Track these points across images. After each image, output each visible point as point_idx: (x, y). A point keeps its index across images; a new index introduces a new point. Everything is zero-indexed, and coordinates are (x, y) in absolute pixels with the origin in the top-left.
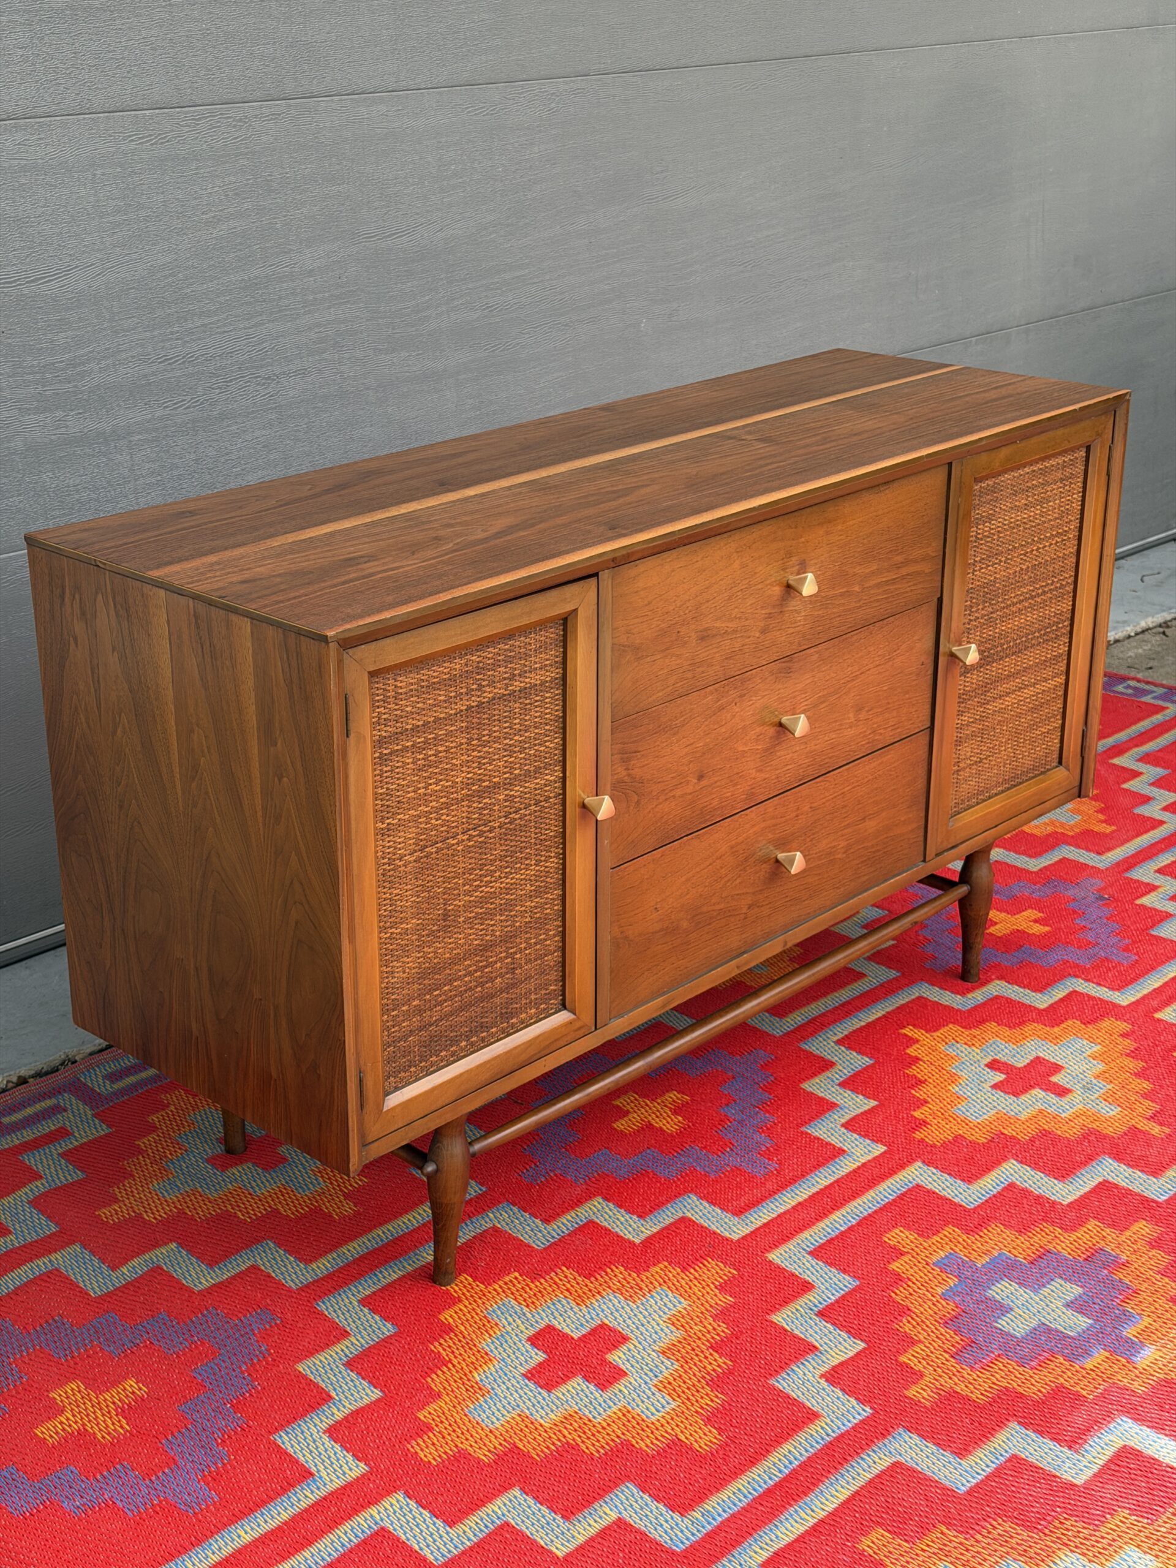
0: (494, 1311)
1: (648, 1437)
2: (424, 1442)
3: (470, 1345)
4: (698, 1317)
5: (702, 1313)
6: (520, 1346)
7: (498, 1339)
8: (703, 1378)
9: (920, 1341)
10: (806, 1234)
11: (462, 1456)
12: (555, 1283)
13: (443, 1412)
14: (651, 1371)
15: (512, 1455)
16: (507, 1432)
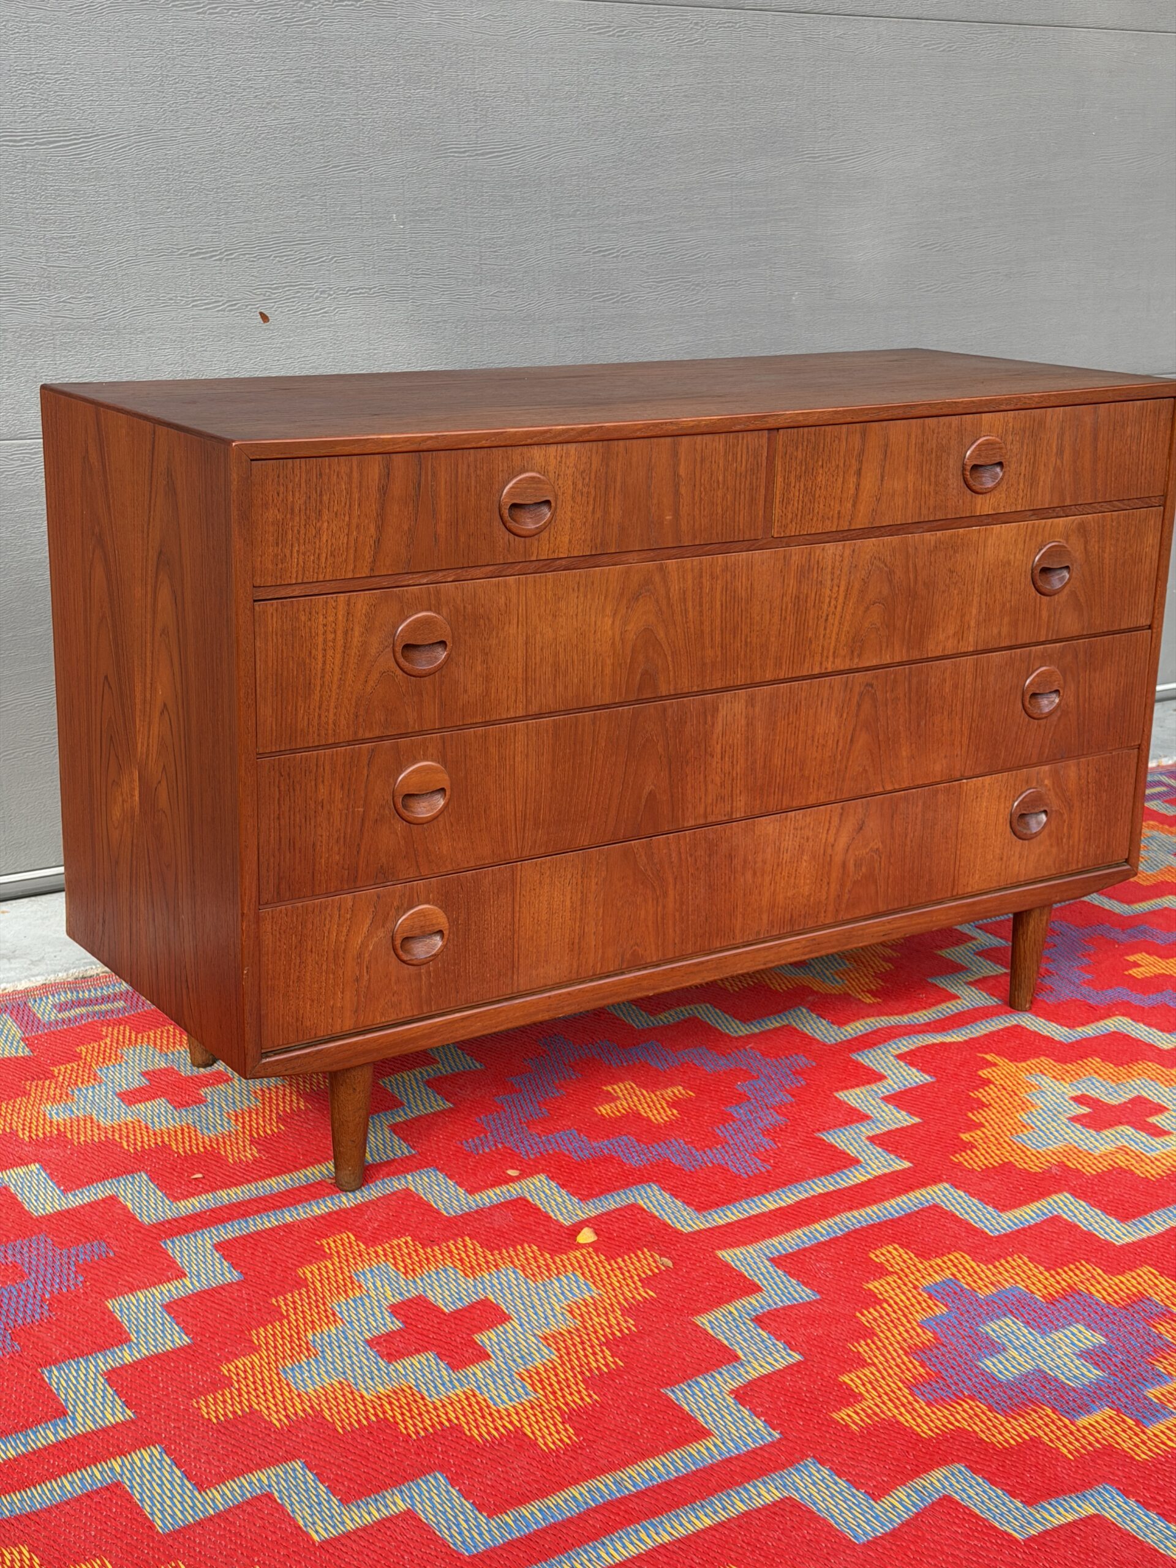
0: (364, 1273)
1: (486, 1426)
2: (215, 1398)
3: (319, 1303)
4: (605, 1308)
5: (611, 1305)
6: (377, 1310)
7: (354, 1301)
8: (582, 1373)
9: (873, 1365)
10: (775, 1241)
11: (253, 1419)
12: (450, 1251)
13: (253, 1368)
14: (522, 1357)
15: (316, 1423)
16: (318, 1398)
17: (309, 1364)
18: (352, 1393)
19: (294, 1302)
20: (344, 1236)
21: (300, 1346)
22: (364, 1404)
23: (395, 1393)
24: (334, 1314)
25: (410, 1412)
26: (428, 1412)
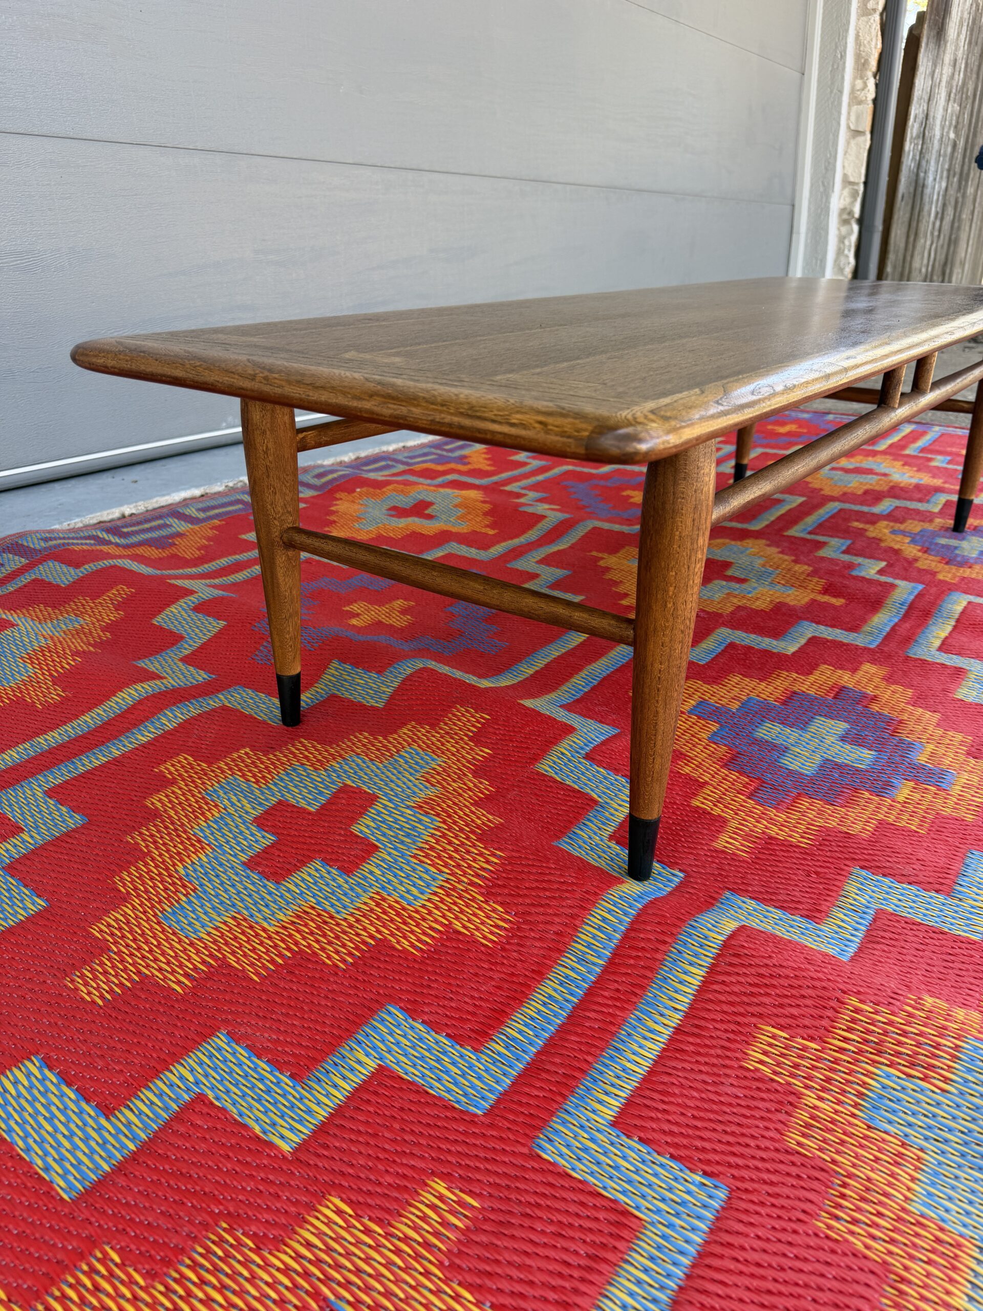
0: (216, 792)
2: (91, 971)
3: (179, 831)
5: (460, 769)
6: (243, 828)
7: (215, 822)
9: (706, 783)
17: (190, 902)
18: (251, 927)
19: (152, 836)
20: (179, 757)
21: (174, 884)
22: (270, 938)
23: (298, 917)
24: (199, 841)
25: (324, 935)
26: (344, 932)
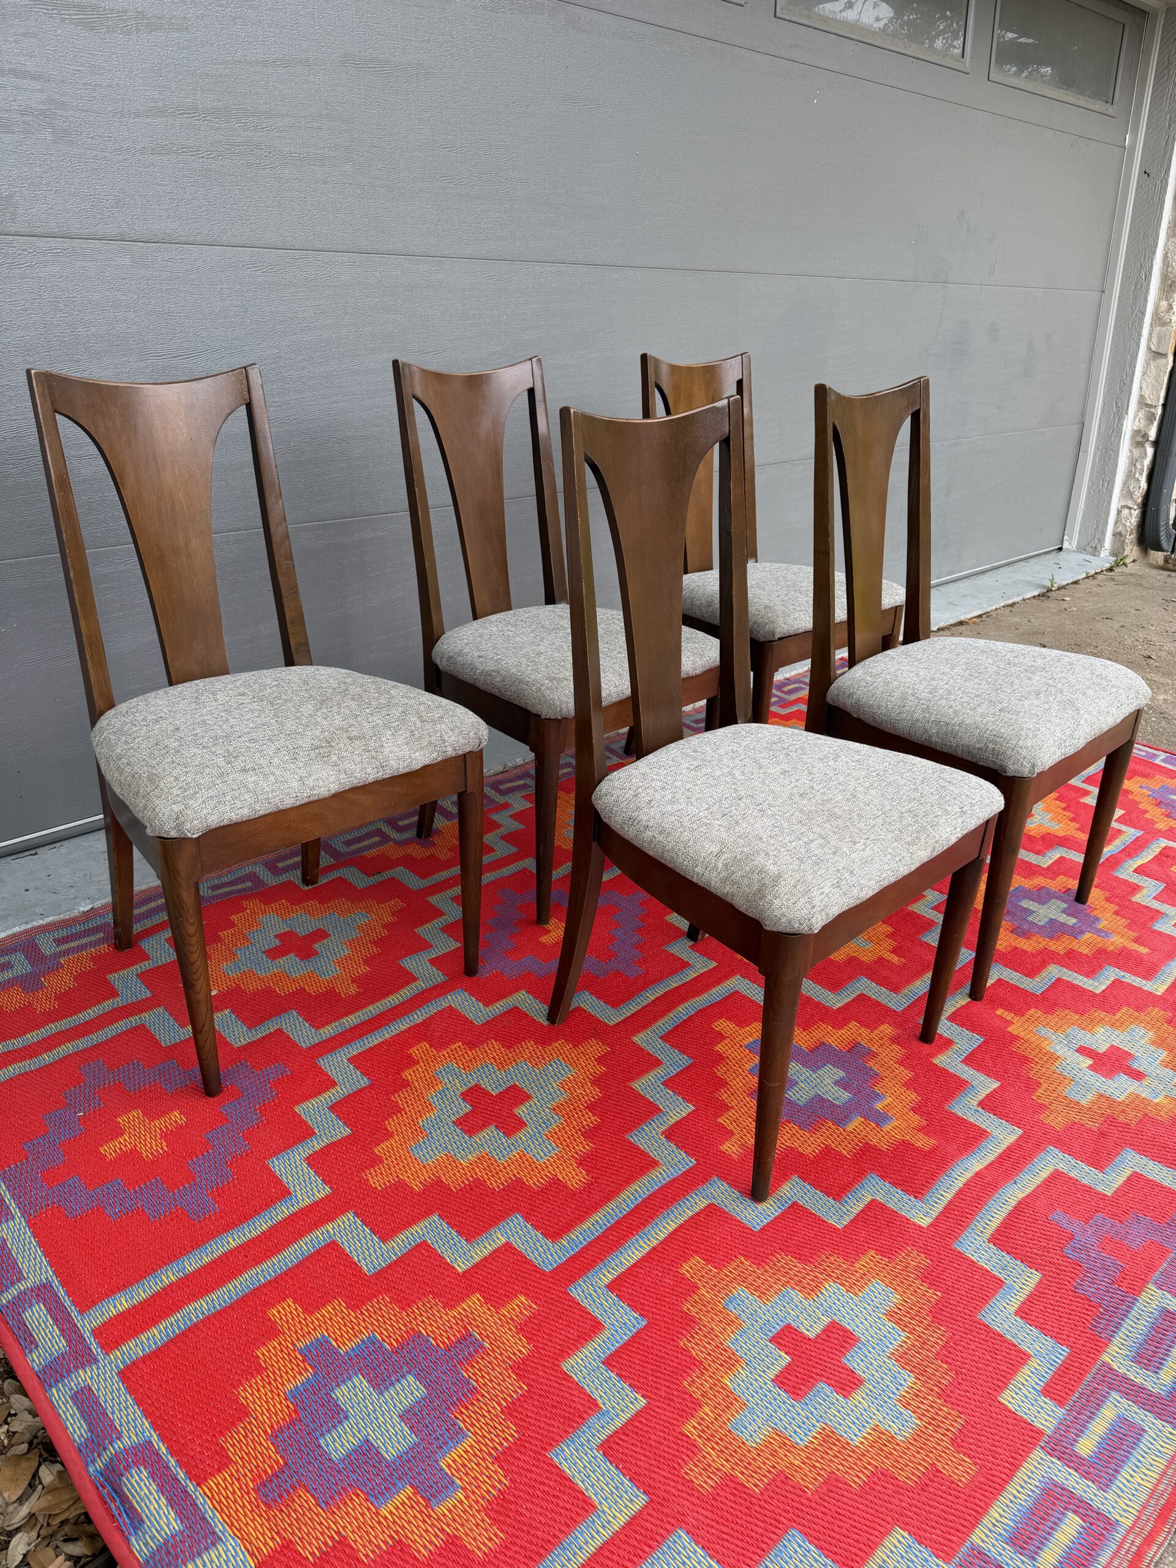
0: (441, 1072)
1: (536, 1176)
2: (375, 1171)
3: (420, 1096)
4: (581, 1083)
5: (584, 1079)
6: (454, 1098)
7: (440, 1093)
8: (580, 1130)
9: (732, 1107)
10: (660, 1023)
11: (401, 1185)
12: (486, 1052)
13: (393, 1149)
14: (544, 1123)
15: (437, 1186)
16: (436, 1167)
17: (424, 1143)
18: (454, 1162)
19: (405, 1098)
20: (422, 1044)
21: (416, 1130)
22: (463, 1169)
23: (479, 1159)
24: (430, 1105)
25: (491, 1171)
26: (501, 1171)
